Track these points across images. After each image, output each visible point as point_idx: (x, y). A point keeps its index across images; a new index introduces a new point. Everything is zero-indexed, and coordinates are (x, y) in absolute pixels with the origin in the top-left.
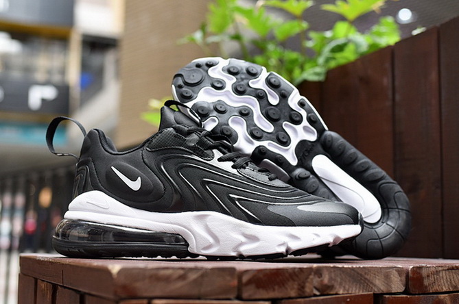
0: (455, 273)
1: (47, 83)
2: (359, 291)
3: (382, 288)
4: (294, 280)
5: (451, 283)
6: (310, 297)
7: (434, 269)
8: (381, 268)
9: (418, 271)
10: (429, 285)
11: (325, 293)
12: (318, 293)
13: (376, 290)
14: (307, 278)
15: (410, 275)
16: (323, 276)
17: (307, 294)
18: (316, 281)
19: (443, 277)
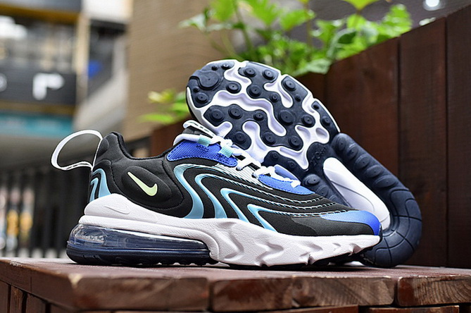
0: (449, 284)
1: (52, 71)
2: (343, 303)
3: (368, 300)
4: (270, 291)
5: (444, 295)
6: (289, 309)
7: (425, 281)
8: (367, 279)
9: (408, 282)
10: (420, 297)
11: (306, 305)
12: (297, 305)
13: (361, 302)
14: (285, 290)
15: (399, 286)
16: (303, 286)
17: (285, 307)
18: (294, 292)
19: (435, 289)
